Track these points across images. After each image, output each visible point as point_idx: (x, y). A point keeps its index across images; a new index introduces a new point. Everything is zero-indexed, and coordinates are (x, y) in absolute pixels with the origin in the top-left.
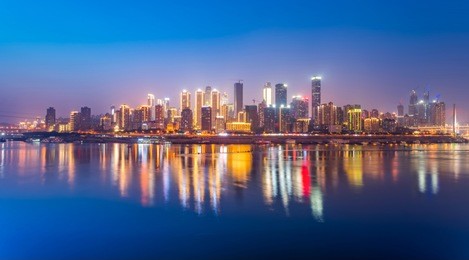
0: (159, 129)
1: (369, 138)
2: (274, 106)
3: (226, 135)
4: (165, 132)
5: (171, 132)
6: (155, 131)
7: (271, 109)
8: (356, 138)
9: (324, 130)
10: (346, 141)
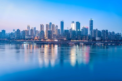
0: (32, 38)
1: (111, 42)
2: (75, 30)
3: (57, 41)
4: (34, 40)
5: (36, 40)
6: (30, 39)
7: (74, 31)
8: (106, 42)
9: (94, 39)
10: (102, 43)
